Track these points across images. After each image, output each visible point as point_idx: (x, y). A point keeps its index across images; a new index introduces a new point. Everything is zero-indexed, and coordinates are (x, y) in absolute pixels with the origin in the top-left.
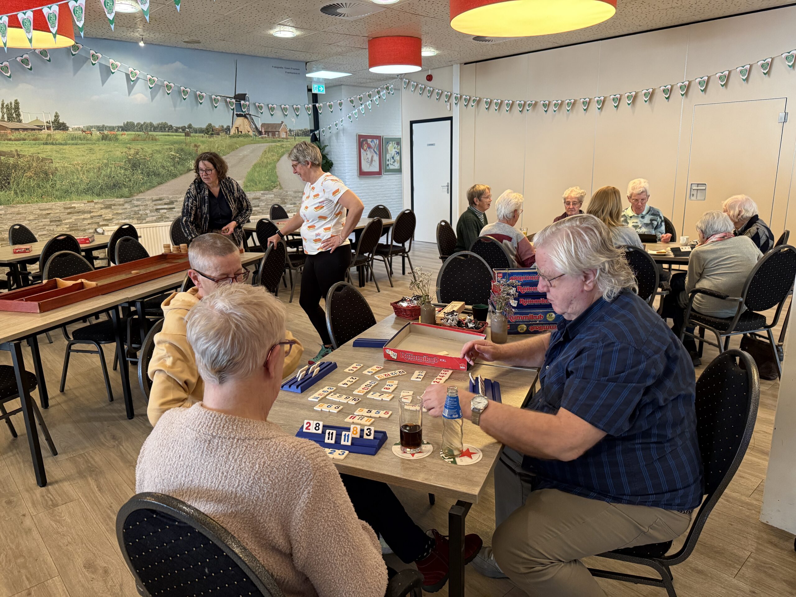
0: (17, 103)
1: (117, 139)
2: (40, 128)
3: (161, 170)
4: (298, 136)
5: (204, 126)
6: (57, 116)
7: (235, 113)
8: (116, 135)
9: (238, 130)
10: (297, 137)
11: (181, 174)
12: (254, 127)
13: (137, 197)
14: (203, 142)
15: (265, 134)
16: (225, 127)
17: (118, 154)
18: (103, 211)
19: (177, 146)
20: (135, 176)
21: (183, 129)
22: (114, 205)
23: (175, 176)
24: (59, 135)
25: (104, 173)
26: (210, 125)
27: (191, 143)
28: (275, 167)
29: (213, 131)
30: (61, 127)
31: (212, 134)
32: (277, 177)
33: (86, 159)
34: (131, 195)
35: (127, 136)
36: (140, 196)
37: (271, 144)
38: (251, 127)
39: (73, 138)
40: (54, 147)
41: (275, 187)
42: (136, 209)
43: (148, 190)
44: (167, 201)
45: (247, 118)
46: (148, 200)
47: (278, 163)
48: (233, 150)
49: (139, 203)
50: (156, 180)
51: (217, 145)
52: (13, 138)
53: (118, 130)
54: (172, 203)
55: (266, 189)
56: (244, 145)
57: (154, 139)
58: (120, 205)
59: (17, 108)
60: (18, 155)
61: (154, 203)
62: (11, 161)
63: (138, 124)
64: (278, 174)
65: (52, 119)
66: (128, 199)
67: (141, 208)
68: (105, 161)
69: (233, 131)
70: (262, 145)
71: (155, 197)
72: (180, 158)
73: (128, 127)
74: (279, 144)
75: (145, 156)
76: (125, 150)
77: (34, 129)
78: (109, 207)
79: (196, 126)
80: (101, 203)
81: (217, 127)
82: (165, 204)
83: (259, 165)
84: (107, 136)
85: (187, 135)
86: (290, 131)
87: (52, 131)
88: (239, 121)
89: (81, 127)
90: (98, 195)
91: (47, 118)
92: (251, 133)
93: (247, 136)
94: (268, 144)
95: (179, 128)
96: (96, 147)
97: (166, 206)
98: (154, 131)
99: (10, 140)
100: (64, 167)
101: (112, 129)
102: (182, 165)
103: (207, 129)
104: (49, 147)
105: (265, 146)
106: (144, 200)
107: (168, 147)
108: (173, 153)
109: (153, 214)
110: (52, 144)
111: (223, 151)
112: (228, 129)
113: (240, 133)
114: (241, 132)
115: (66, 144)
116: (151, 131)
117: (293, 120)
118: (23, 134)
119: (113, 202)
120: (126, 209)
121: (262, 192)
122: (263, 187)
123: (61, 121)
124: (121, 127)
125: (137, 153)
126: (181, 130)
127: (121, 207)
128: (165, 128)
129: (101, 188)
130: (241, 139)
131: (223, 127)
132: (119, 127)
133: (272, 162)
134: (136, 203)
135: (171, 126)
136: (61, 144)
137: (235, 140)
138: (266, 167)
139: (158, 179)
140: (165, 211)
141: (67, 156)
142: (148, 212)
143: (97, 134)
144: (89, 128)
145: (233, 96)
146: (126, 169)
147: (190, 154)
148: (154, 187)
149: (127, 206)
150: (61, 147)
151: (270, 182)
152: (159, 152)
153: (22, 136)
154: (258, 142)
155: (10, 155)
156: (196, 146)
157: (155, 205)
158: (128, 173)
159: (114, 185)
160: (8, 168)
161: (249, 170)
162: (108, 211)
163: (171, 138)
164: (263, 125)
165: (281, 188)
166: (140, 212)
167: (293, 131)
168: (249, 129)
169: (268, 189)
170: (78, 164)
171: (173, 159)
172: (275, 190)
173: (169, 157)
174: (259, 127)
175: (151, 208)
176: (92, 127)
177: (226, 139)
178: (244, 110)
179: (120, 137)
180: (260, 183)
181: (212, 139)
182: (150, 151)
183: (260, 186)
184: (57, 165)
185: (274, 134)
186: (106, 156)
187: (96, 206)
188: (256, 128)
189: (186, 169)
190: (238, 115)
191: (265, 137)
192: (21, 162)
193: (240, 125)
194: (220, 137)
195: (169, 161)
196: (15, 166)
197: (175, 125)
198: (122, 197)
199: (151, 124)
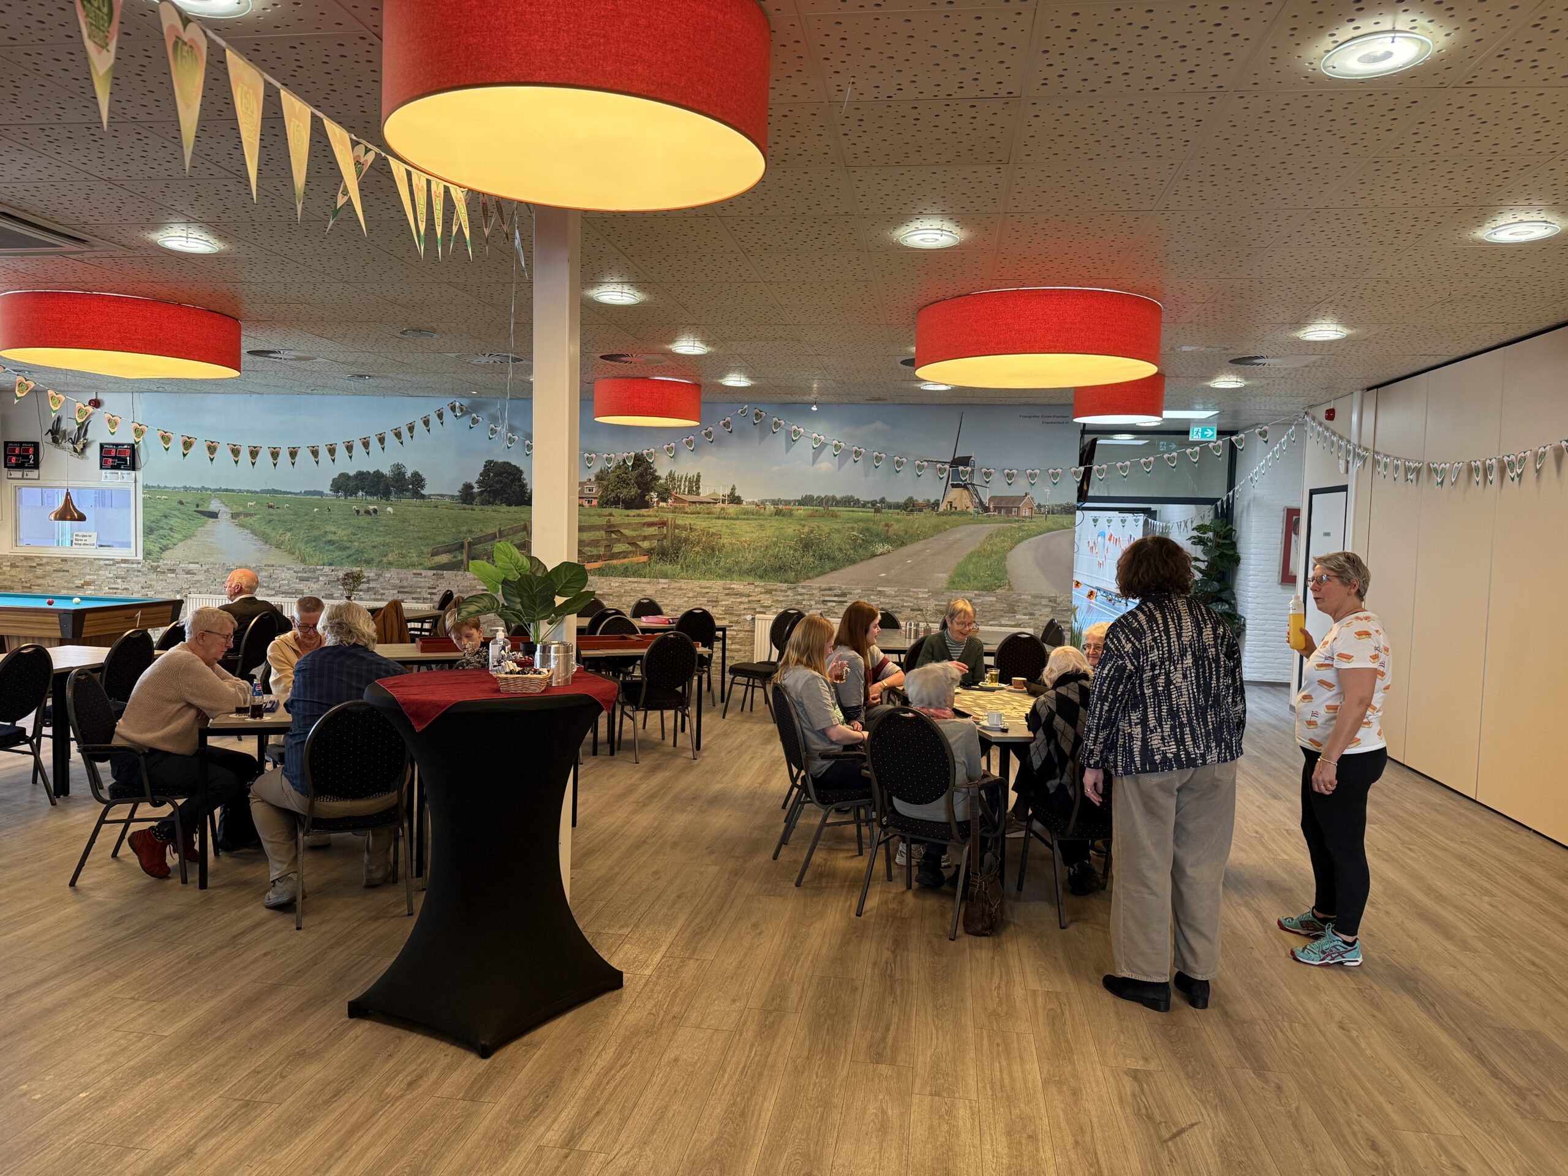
0: (699, 476)
1: (791, 515)
2: (715, 502)
3: (837, 553)
4: (1053, 513)
5: (902, 500)
6: (733, 489)
7: (950, 482)
8: (792, 510)
9: (951, 505)
10: (1050, 516)
11: (862, 560)
12: (977, 501)
13: (804, 584)
14: (898, 521)
15: (994, 511)
16: (932, 501)
17: (790, 531)
18: (763, 596)
19: (861, 524)
20: (805, 559)
21: (874, 503)
22: (776, 590)
23: (853, 562)
24: (732, 509)
25: (771, 552)
26: (911, 498)
27: (880, 521)
28: (1004, 558)
29: (914, 506)
30: (735, 500)
31: (912, 511)
32: (1006, 572)
33: (754, 535)
34: (797, 580)
35: (802, 511)
36: (807, 583)
37: (1002, 525)
38: (972, 502)
39: (746, 513)
40: (725, 521)
41: (1000, 586)
42: (799, 597)
43: (818, 576)
44: (838, 592)
45: (968, 489)
46: (816, 589)
47: (1011, 553)
48: (940, 532)
49: (804, 591)
50: (828, 565)
51: (917, 525)
52: (689, 511)
53: (795, 505)
54: (844, 595)
55: (985, 588)
56: (957, 526)
57: (834, 516)
58: (781, 591)
59: (698, 481)
60: (691, 529)
61: (822, 593)
62: (684, 534)
63: (819, 497)
64: (1008, 568)
65: (728, 492)
66: (792, 586)
67: (806, 597)
68: (775, 539)
69: (942, 508)
70: (987, 525)
71: (824, 586)
72: (863, 540)
73: (806, 501)
74: (1015, 525)
75: (821, 535)
76: (798, 527)
77: (709, 503)
78: (769, 592)
79: (890, 500)
80: (762, 587)
81: (921, 501)
82: (835, 596)
83: (979, 554)
84: (781, 511)
85: (877, 511)
86: (1039, 506)
87: (725, 505)
88: (954, 494)
89: (756, 500)
90: (761, 577)
91: (724, 491)
92: (972, 510)
93: (964, 513)
94: (997, 525)
95: (868, 502)
96: (767, 523)
97: (836, 599)
98: (836, 505)
99: (686, 513)
100: (731, 544)
101: (788, 503)
102: (865, 548)
103: (906, 504)
104: (721, 521)
105: (991, 528)
106: (811, 588)
107: (850, 525)
108: (855, 533)
109: (819, 606)
110: (724, 518)
111: (925, 532)
112: (937, 504)
113: (953, 509)
114: (956, 508)
115: (737, 519)
116: (832, 505)
117: (1047, 490)
118: (699, 507)
119: (775, 587)
120: (788, 596)
121: (977, 592)
122: (980, 585)
123: (736, 495)
124: (798, 501)
125: (812, 532)
126: (870, 505)
127: (783, 594)
128: (849, 503)
129: (765, 570)
130: (954, 517)
131: (929, 501)
132: (795, 501)
133: (1001, 550)
134: (800, 590)
135: (858, 500)
136: (732, 519)
137: (944, 518)
138: (989, 557)
139: (832, 565)
140: (834, 604)
141: (736, 531)
142: (813, 603)
143: (770, 508)
144: (763, 502)
145: (950, 460)
146: (796, 550)
147: (878, 535)
148: (825, 573)
149: (789, 593)
150: (732, 521)
151: (992, 578)
152: (839, 531)
153: (698, 509)
154: (981, 522)
155: (684, 528)
156: (887, 525)
157: (823, 595)
158: (797, 554)
159: (780, 567)
160: (680, 541)
161: (960, 560)
162: (768, 596)
163: (855, 515)
164: (992, 499)
165: (1011, 589)
166: (804, 603)
167: (1045, 506)
168: (969, 504)
169: (988, 589)
170: (745, 542)
171: (855, 541)
172: (998, 591)
173: (850, 538)
174: (986, 501)
175: (817, 598)
176: (766, 501)
177: (931, 517)
178: (963, 479)
179: (794, 512)
180: (975, 578)
181: (911, 517)
182: (827, 530)
183: (976, 583)
184: (725, 541)
185: (1009, 511)
186: (777, 533)
187: (756, 590)
188: (981, 502)
189: (869, 554)
190: (953, 486)
191: (994, 515)
192: (693, 536)
193: (955, 499)
194: (922, 514)
195: (848, 543)
196: (686, 540)
197: (863, 497)
198: (786, 581)
199: (834, 498)
